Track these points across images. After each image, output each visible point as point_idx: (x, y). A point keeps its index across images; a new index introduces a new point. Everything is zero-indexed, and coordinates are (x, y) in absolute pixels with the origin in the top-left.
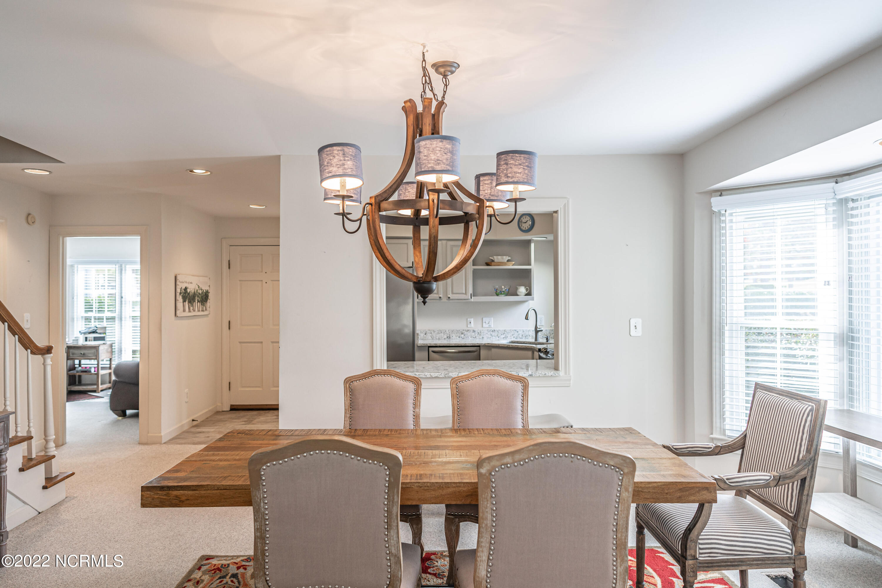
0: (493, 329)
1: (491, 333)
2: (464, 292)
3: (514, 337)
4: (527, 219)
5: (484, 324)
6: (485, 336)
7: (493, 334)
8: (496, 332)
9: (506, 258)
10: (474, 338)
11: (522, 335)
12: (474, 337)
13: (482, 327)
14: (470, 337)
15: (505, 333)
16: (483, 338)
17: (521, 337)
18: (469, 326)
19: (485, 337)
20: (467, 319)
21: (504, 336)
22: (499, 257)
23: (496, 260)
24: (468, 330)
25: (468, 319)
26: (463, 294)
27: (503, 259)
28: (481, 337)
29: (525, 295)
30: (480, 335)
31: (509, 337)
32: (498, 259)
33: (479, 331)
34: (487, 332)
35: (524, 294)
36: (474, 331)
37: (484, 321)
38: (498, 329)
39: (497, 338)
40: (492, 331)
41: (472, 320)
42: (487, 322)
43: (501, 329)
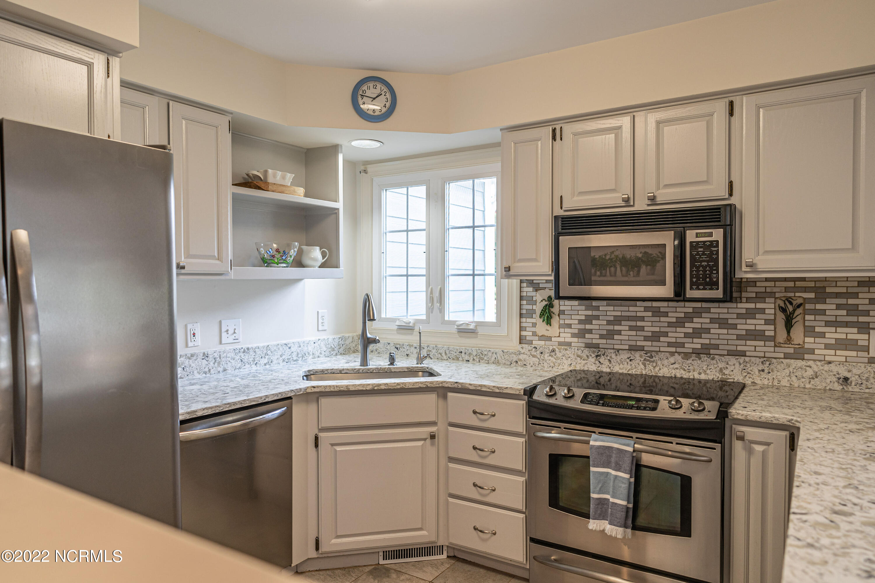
0: (245, 346)
1: (242, 355)
2: (216, 255)
3: (284, 361)
4: (378, 91)
5: (224, 335)
6: (229, 364)
7: (246, 358)
8: (252, 353)
9: (289, 177)
10: (205, 373)
11: (298, 354)
12: (207, 370)
13: (221, 343)
14: (195, 372)
15: (269, 352)
16: (225, 370)
17: (295, 358)
18: (190, 344)
19: (229, 367)
20: (186, 326)
21: (266, 361)
22: (279, 173)
23: (270, 180)
24: (192, 355)
25: (189, 326)
26: (212, 257)
27: (284, 178)
28: (221, 369)
29: (319, 267)
30: (219, 363)
31: (275, 362)
32: (275, 176)
33: (216, 355)
34: (232, 355)
35: (319, 264)
36: (206, 356)
37: (224, 329)
38: (254, 345)
39: (253, 366)
40: (244, 352)
41: (198, 328)
42: (231, 331)
43: (261, 345)
